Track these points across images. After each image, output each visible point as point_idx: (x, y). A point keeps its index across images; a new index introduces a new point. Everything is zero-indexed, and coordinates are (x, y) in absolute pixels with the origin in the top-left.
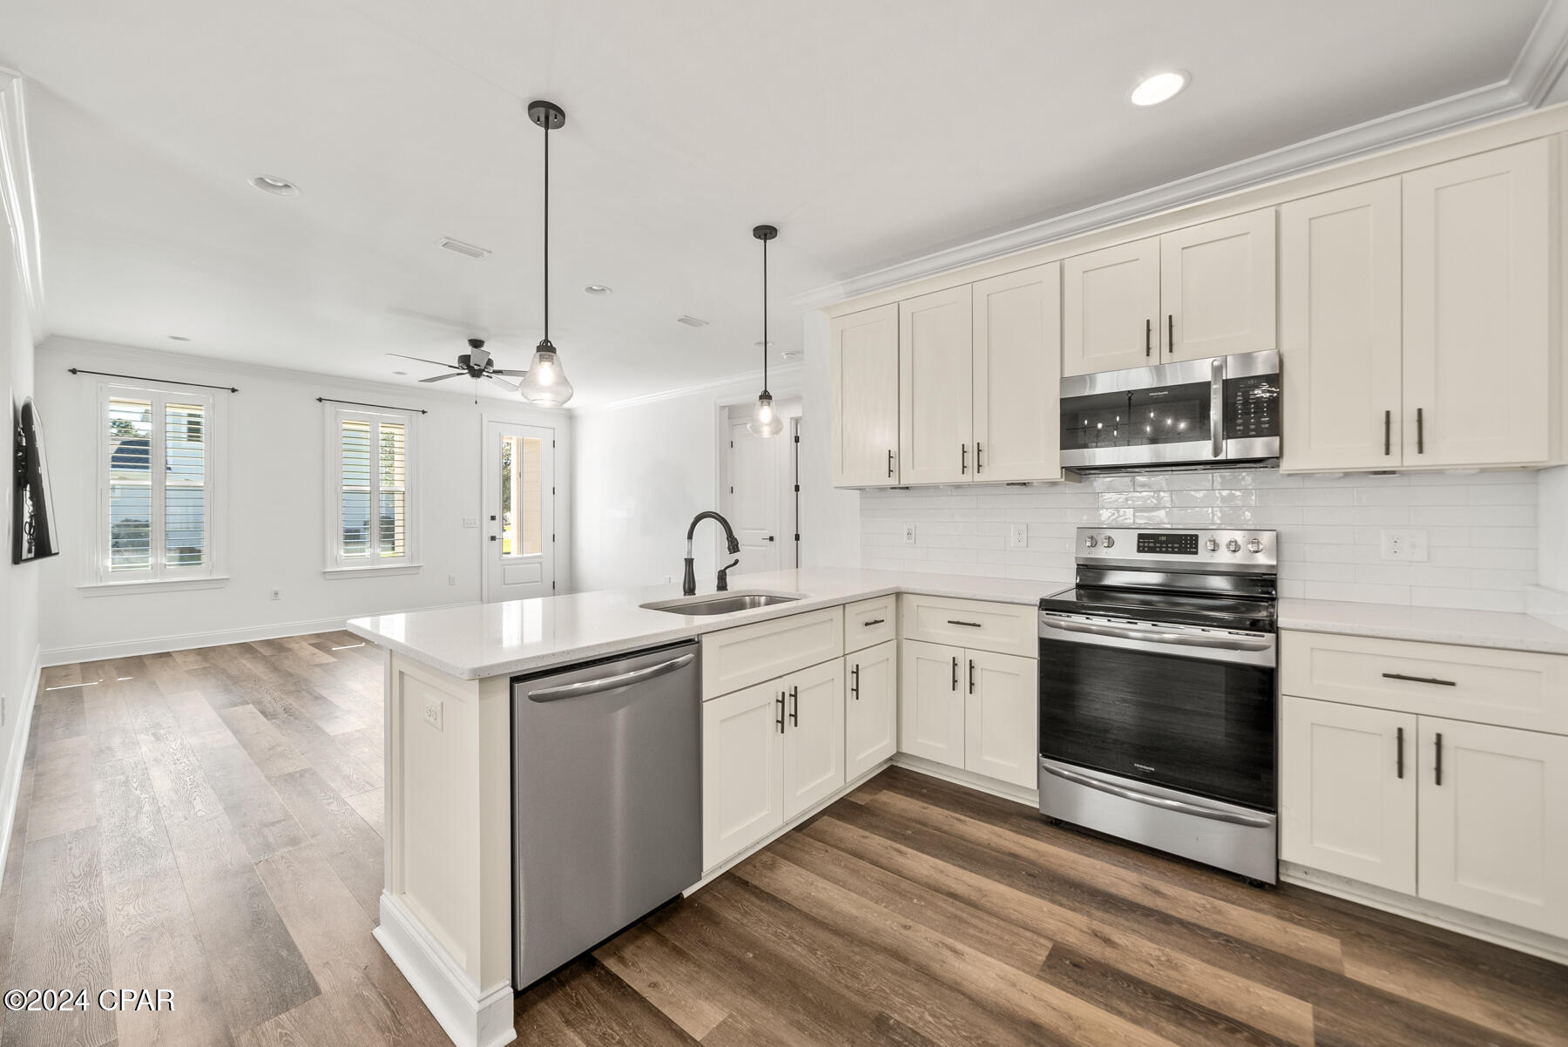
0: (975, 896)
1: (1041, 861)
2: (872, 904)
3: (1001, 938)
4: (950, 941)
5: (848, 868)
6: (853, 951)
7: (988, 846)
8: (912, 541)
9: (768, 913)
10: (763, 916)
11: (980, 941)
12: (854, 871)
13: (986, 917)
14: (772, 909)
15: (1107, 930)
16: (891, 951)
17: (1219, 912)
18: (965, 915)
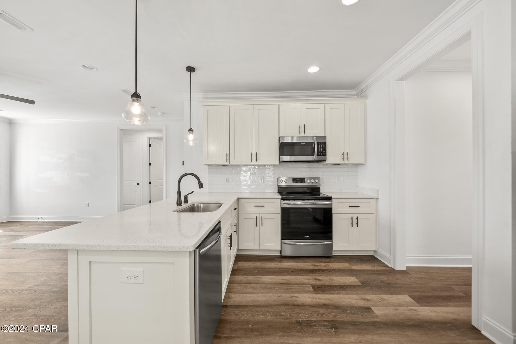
0: (286, 282)
1: (291, 267)
2: (266, 295)
3: (301, 289)
4: (292, 295)
5: (251, 288)
6: (275, 309)
7: (277, 268)
8: (228, 183)
9: (242, 311)
10: (242, 313)
11: (297, 292)
12: (253, 288)
13: (293, 285)
14: (243, 309)
15: (316, 277)
16: (283, 304)
17: (329, 265)
18: (289, 287)
